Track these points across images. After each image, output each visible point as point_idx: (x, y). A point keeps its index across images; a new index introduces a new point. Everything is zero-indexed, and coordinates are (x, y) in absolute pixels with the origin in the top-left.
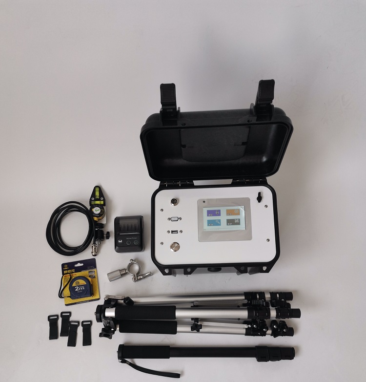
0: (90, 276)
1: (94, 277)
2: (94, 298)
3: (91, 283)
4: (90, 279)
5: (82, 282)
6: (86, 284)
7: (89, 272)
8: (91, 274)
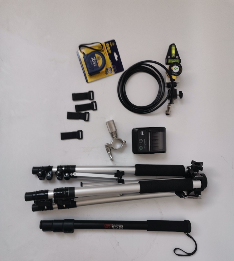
0: (107, 69)
1: (106, 74)
2: (88, 77)
3: (100, 72)
4: (104, 69)
5: (100, 63)
6: (99, 66)
7: (111, 68)
8: (109, 69)
